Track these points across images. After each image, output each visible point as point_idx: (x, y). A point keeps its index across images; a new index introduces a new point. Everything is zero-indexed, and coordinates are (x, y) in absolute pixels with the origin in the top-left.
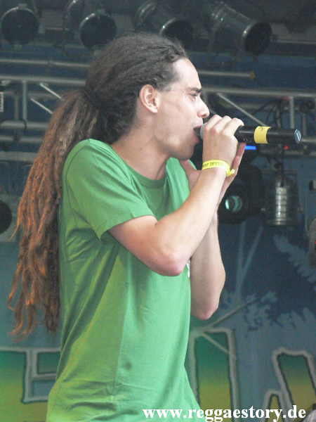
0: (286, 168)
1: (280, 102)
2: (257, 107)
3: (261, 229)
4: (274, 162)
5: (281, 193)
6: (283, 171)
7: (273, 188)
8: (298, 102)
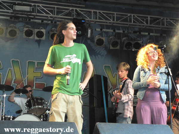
0: (91, 26)
1: (90, 12)
2: (85, 13)
3: (85, 38)
4: (88, 24)
5: (89, 31)
6: (90, 27)
7: (88, 30)
8: (94, 12)
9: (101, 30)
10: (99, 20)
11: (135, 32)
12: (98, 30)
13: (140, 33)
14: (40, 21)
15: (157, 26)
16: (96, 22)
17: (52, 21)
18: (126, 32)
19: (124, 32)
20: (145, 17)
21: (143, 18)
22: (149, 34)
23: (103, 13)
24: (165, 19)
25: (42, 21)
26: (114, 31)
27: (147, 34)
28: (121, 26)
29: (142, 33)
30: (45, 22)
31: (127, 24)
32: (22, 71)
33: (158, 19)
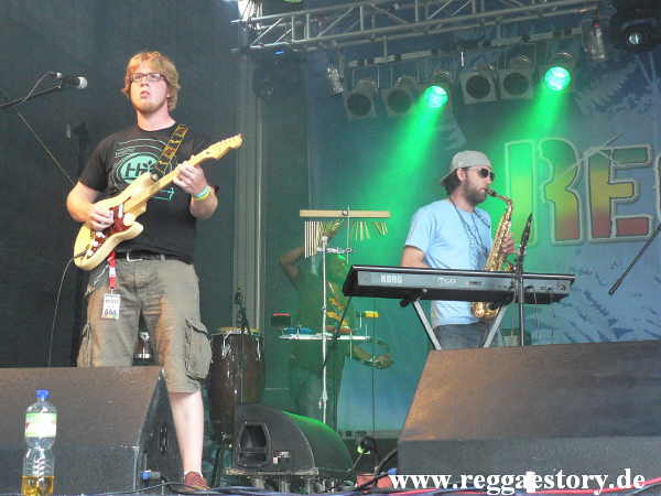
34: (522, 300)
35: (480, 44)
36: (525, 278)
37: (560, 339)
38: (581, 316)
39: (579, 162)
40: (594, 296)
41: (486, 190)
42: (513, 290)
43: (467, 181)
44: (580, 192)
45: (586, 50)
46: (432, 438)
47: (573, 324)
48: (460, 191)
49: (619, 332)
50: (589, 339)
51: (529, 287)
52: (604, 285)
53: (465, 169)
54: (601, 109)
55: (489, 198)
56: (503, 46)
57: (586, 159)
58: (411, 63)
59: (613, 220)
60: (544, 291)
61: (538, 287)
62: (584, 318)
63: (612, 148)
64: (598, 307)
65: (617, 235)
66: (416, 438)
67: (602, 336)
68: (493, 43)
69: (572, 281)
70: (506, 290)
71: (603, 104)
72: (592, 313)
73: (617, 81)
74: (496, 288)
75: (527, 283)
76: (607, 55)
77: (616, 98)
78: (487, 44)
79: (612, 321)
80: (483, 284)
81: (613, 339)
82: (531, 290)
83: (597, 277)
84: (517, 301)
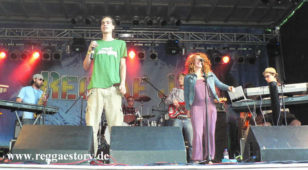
1: (183, 34)
2: (179, 35)
5: (184, 50)
6: (184, 46)
7: (182, 49)
8: (186, 34)
9: (194, 48)
10: (191, 40)
11: (224, 48)
12: (191, 48)
13: (228, 49)
14: (142, 45)
15: (243, 42)
16: (190, 42)
17: (152, 44)
18: (216, 48)
19: (214, 48)
20: (232, 35)
21: (230, 36)
22: (236, 49)
23: (195, 34)
24: (249, 35)
25: (144, 45)
26: (206, 48)
27: (234, 49)
28: (212, 44)
29: (230, 49)
30: (146, 45)
31: (217, 42)
32: (129, 86)
33: (243, 36)
34: (45, 113)
35: (38, 44)
36: (46, 107)
37: (50, 124)
38: (56, 118)
39: (60, 79)
40: (60, 114)
41: (41, 84)
42: (43, 110)
43: (36, 82)
44: (59, 86)
45: (65, 50)
46: (23, 148)
47: (54, 120)
48: (34, 84)
49: (65, 123)
50: (58, 124)
51: (47, 110)
52: (63, 111)
53: (36, 78)
54: (67, 66)
55: (42, 86)
56: (44, 46)
57: (62, 78)
58: (18, 47)
59: (67, 94)
60: (50, 111)
61: (49, 110)
62: (57, 119)
63: (69, 76)
64: (61, 116)
65: (68, 99)
66: (18, 148)
67: (61, 124)
68: (42, 45)
69: (58, 109)
70: (41, 110)
71: (68, 65)
72: (59, 118)
73: (71, 59)
74: (38, 109)
75: (47, 108)
76: (70, 52)
77: (71, 64)
78: (40, 45)
79: (64, 120)
80: (35, 108)
81: (64, 124)
82: (47, 111)
83: (61, 108)
84: (43, 113)
